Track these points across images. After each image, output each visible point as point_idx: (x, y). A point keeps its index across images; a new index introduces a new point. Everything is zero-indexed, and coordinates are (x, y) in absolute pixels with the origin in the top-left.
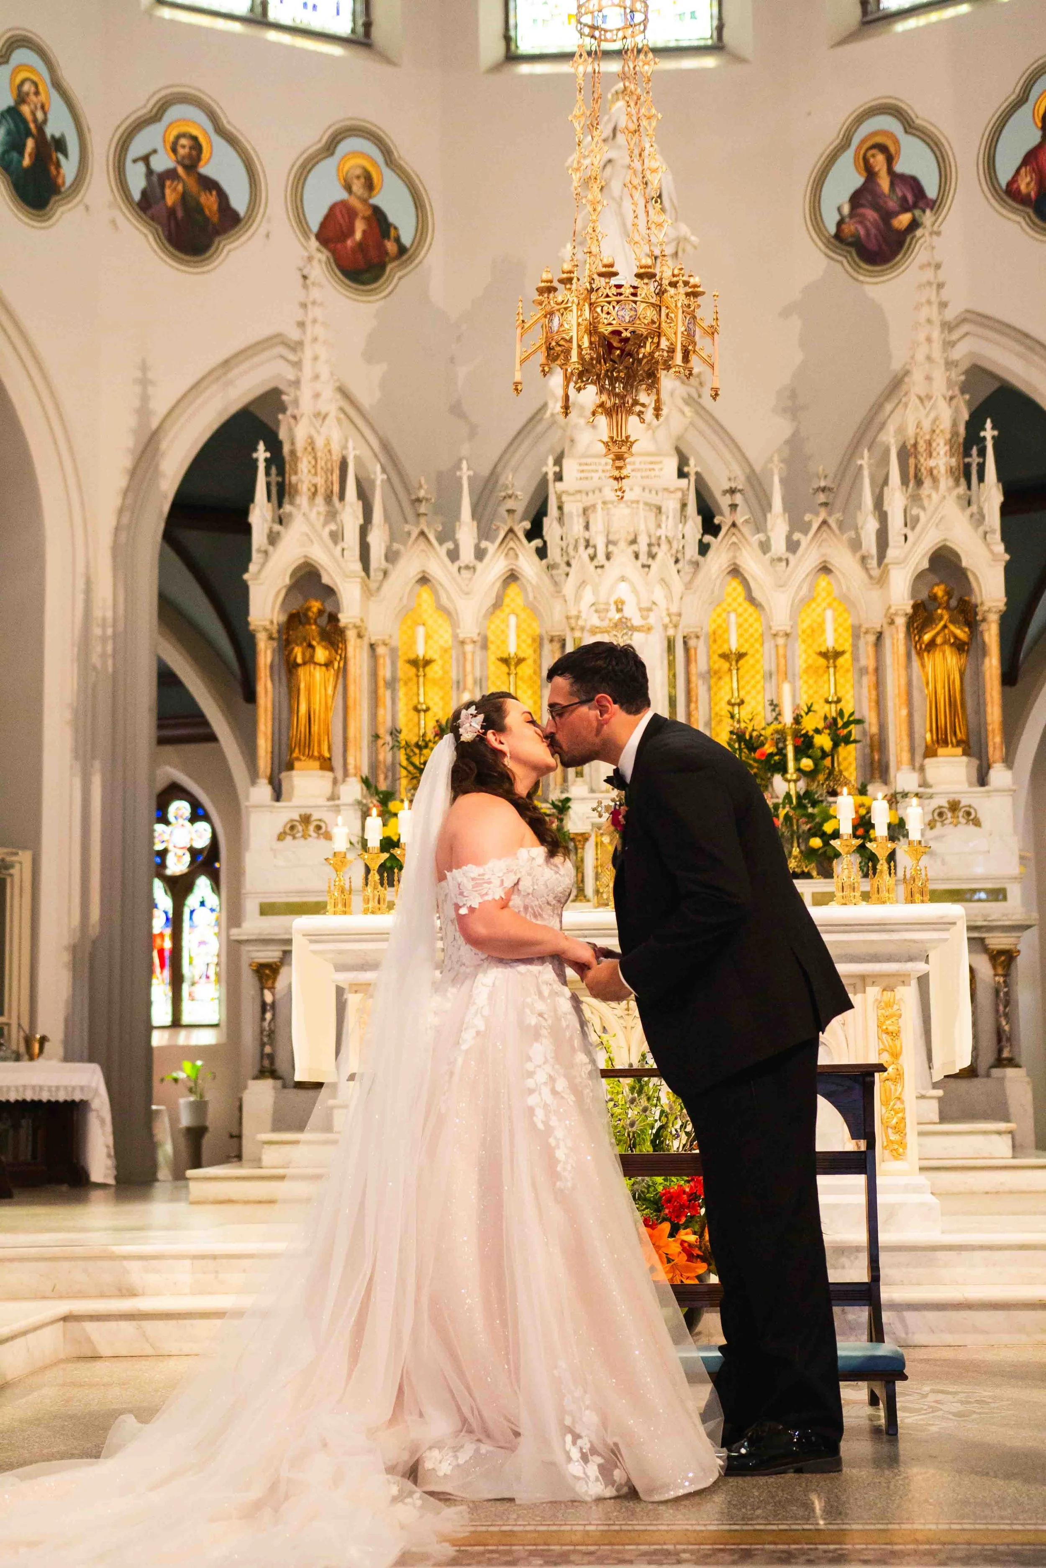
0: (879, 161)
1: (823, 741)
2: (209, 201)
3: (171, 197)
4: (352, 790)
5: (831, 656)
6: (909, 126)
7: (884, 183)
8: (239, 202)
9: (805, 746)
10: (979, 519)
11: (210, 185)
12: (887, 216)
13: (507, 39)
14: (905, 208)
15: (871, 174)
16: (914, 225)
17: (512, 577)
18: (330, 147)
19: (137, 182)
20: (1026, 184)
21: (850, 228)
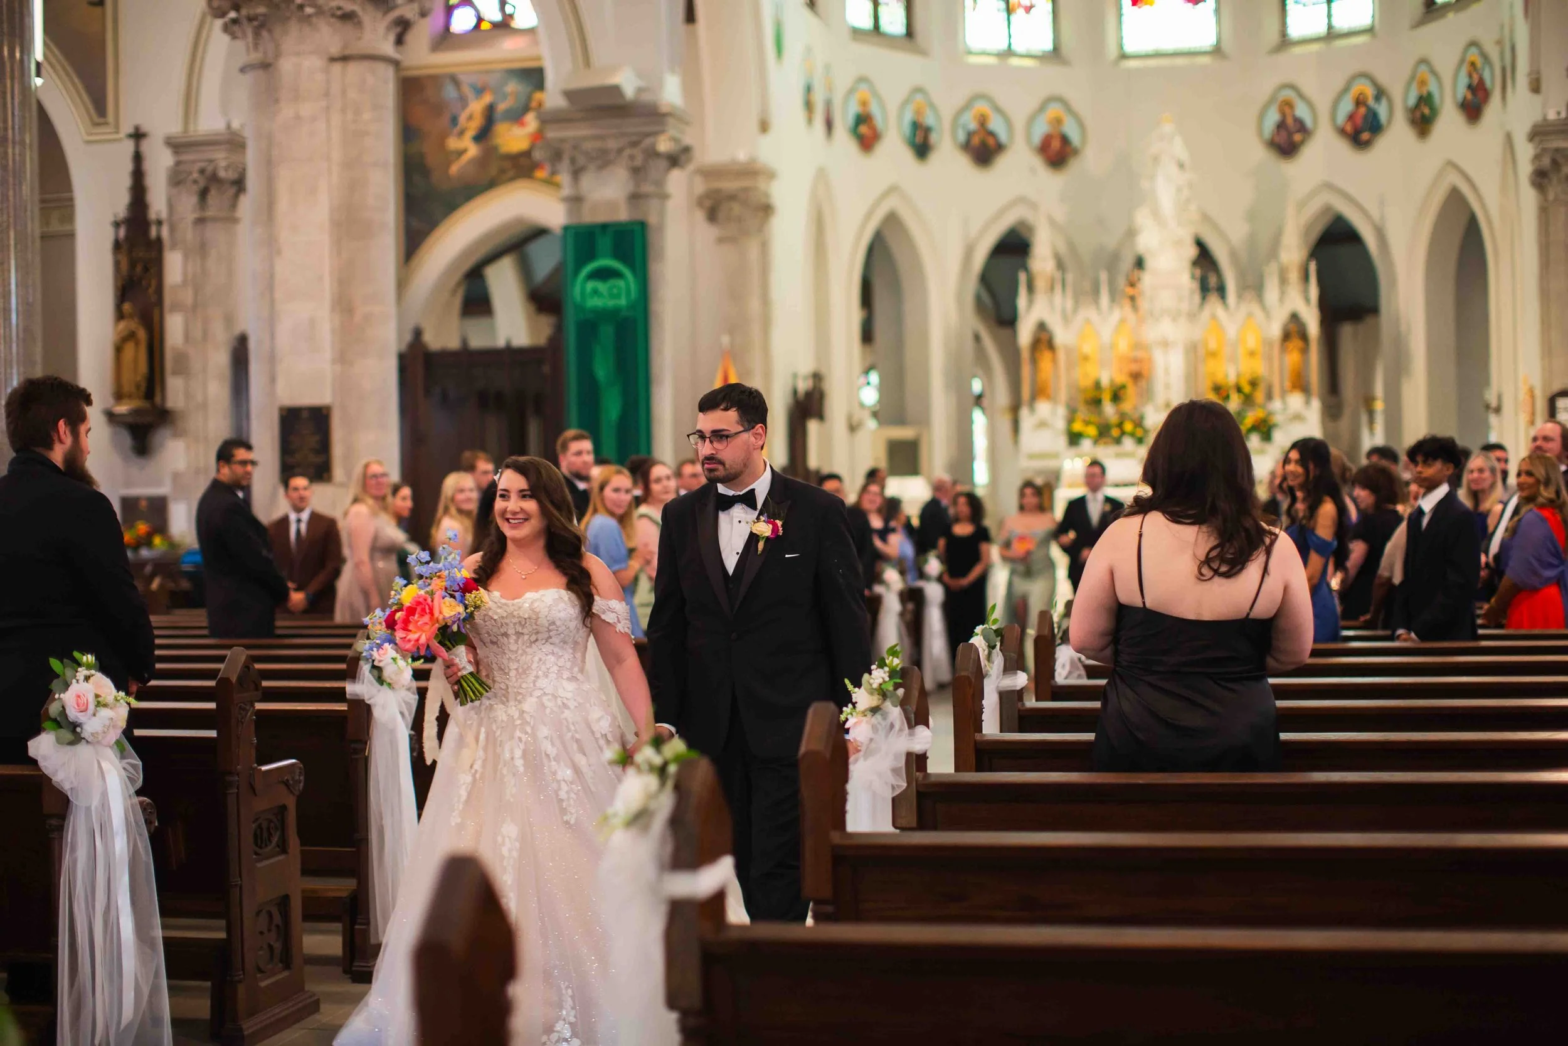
0: (1287, 111)
1: (1247, 389)
2: (991, 141)
3: (976, 141)
4: (1062, 411)
5: (1252, 354)
6: (1301, 96)
7: (1290, 121)
8: (1003, 137)
9: (1239, 390)
10: (1307, 300)
11: (991, 134)
12: (1290, 134)
13: (1121, 47)
14: (1299, 131)
15: (1284, 115)
16: (1302, 142)
17: (1123, 321)
18: (1042, 108)
19: (962, 137)
20: (1349, 128)
21: (1277, 139)
